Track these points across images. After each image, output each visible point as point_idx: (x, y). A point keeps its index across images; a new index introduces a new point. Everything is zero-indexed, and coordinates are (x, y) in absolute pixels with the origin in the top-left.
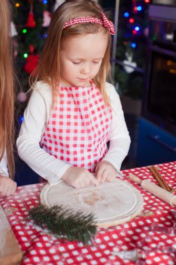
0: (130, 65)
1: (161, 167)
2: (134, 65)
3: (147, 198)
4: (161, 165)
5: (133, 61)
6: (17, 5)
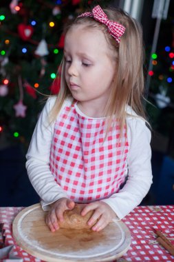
0: (163, 100)
1: (164, 209)
2: (167, 100)
3: (135, 243)
4: (164, 207)
5: (167, 95)
6: (52, 24)
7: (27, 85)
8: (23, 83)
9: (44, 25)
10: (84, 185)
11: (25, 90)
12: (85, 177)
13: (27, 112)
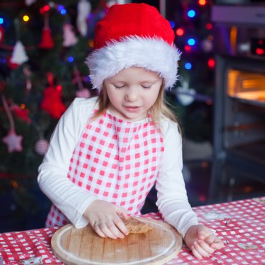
2: (192, 92)
5: (190, 87)
6: (26, 18)
7: (15, 107)
8: (9, 105)
9: (16, 22)
10: (117, 187)
11: (14, 113)
12: (119, 178)
13: (23, 143)
